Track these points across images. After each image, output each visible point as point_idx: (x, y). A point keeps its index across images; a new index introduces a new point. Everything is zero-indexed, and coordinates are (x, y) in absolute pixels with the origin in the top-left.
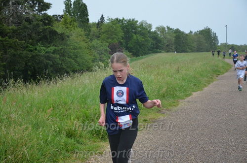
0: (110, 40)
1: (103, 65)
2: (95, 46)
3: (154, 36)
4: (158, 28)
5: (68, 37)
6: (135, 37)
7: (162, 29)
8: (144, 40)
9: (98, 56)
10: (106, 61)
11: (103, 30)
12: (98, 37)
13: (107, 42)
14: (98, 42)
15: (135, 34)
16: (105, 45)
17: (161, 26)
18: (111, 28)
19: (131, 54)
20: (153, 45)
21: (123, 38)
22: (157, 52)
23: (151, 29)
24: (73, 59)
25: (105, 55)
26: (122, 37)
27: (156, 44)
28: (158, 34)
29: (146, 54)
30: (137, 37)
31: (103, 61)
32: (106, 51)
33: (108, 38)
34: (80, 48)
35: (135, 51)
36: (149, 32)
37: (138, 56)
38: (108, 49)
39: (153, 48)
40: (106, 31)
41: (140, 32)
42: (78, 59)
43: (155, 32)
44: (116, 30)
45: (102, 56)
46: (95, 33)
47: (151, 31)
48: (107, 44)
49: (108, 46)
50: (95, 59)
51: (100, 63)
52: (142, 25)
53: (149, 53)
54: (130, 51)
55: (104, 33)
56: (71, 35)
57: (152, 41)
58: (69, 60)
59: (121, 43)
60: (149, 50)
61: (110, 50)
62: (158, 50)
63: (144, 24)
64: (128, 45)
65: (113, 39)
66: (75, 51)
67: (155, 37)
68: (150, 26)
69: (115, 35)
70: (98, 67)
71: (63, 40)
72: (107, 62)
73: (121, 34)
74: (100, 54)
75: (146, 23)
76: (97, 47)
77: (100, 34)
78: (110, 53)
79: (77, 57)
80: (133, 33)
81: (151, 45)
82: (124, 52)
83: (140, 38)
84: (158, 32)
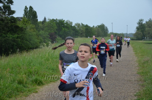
0: (49, 31)
1: (46, 44)
4: (76, 24)
5: (25, 29)
6: (63, 29)
7: (78, 25)
8: (68, 30)
9: (43, 40)
11: (45, 26)
12: (43, 29)
13: (48, 32)
14: (43, 32)
16: (47, 33)
17: (78, 23)
18: (50, 24)
19: (61, 38)
21: (57, 30)
24: (29, 42)
25: (47, 39)
26: (56, 29)
27: (75, 33)
28: (75, 27)
30: (64, 29)
31: (46, 42)
32: (47, 37)
33: (48, 30)
34: (32, 35)
35: (63, 37)
36: (71, 26)
38: (48, 36)
39: (73, 35)
40: (47, 26)
41: (66, 26)
42: (31, 42)
43: (74, 26)
44: (53, 25)
45: (45, 39)
46: (41, 27)
48: (48, 33)
49: (49, 34)
50: (41, 41)
51: (44, 43)
54: (61, 37)
55: (46, 27)
56: (27, 28)
57: (73, 31)
58: (26, 42)
59: (55, 33)
61: (49, 36)
62: (76, 36)
63: (68, 22)
64: (60, 34)
65: (51, 30)
66: (30, 37)
67: (74, 29)
68: (71, 23)
69: (53, 28)
70: (42, 46)
71: (22, 31)
72: (48, 43)
73: (56, 28)
74: (44, 39)
75: (69, 21)
76: (42, 35)
77: (44, 28)
78: (49, 38)
79: (30, 40)
80: (62, 27)
81: (73, 33)
82: (57, 38)
83: (66, 30)
84: (76, 27)
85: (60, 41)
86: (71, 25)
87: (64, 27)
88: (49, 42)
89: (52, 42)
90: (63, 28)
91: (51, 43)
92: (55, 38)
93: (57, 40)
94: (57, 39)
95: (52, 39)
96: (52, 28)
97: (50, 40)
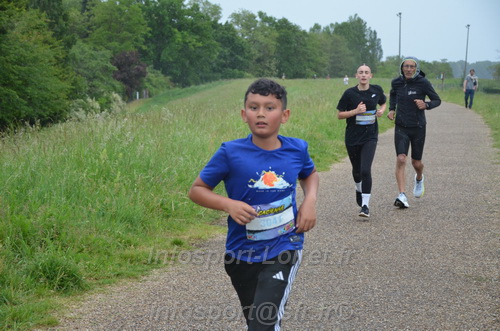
0: (115, 44)
1: (97, 105)
2: (79, 56)
3: (226, 36)
4: (236, 16)
5: (3, 32)
6: (178, 36)
7: (246, 20)
8: (200, 44)
9: (84, 84)
10: (105, 95)
11: (96, 19)
12: (85, 36)
13: (108, 48)
14: (86, 47)
15: (180, 30)
16: (103, 56)
17: (243, 12)
18: (117, 14)
19: (168, 77)
20: (225, 58)
21: (147, 40)
22: (233, 76)
23: (219, 18)
24: (17, 89)
25: (102, 80)
26: (145, 37)
27: (232, 55)
28: (234, 31)
29: (206, 79)
30: (184, 37)
31: (96, 96)
32: (106, 70)
33: (110, 39)
34: (35, 60)
35: (179, 73)
36: (215, 25)
37: (186, 84)
38: (109, 65)
39: (224, 66)
40: (106, 20)
41: (192, 24)
42: (29, 90)
43: (228, 27)
44: (129, 19)
45: (96, 82)
46: (75, 23)
47: (219, 22)
48: (109, 54)
49: (111, 59)
50: (77, 91)
51: (89, 100)
52: (196, 7)
53: (215, 79)
54: (165, 73)
55: (99, 25)
56: (12, 28)
57: (221, 49)
59: (142, 54)
60: (214, 70)
61: (115, 68)
62: (236, 71)
63: (201, 5)
64: (163, 57)
65: (122, 41)
66: (23, 68)
67: (228, 38)
68: (216, 10)
69: (128, 30)
70: (82, 112)
72: (107, 98)
73: (145, 30)
74: (90, 79)
75: (207, 3)
76: (81, 61)
77: (89, 28)
78: (115, 77)
79: (26, 84)
80: (174, 26)
81: (220, 57)
82: (150, 75)
83: (192, 40)
84: (236, 27)
85: (162, 92)
86: (215, 22)
87: (180, 28)
88: (115, 95)
89: (128, 96)
90: (176, 30)
91: (123, 99)
92: (141, 74)
93: (147, 84)
94: (149, 80)
95: (124, 81)
96: (125, 34)
97: (118, 85)
